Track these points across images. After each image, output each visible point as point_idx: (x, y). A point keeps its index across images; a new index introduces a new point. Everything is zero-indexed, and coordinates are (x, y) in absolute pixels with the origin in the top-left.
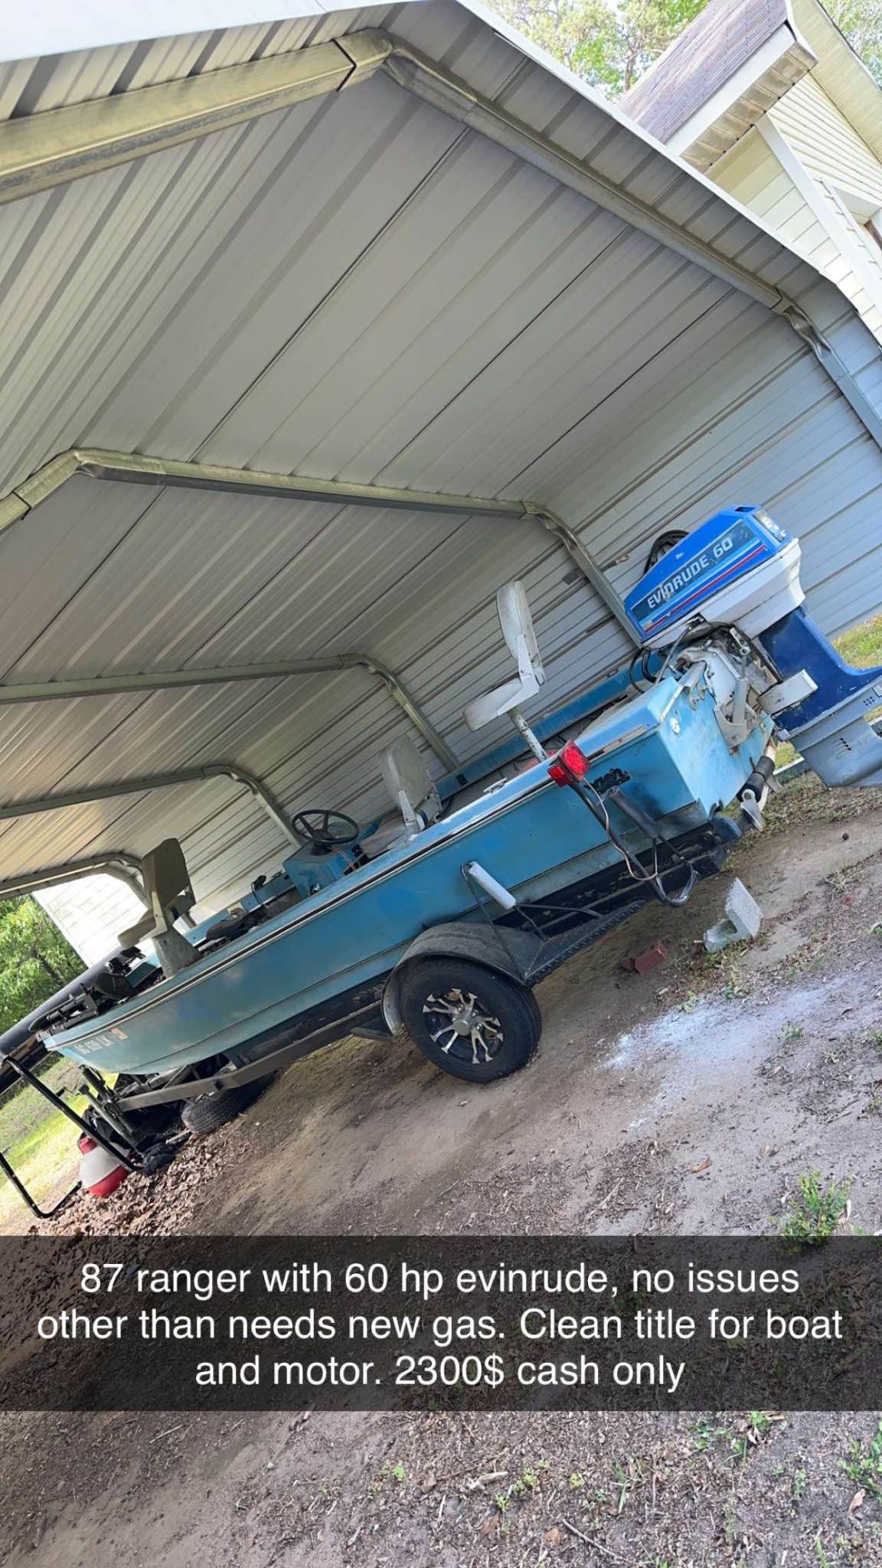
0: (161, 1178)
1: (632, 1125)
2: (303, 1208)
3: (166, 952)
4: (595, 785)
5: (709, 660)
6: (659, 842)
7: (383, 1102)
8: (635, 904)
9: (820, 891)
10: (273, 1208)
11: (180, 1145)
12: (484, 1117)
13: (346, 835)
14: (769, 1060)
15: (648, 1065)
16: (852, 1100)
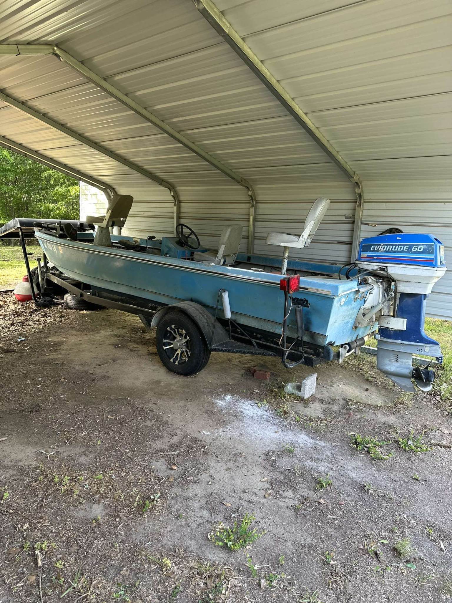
0: (40, 310)
1: (204, 432)
2: (72, 361)
3: (99, 235)
4: (294, 299)
5: (375, 287)
6: (300, 339)
7: (131, 347)
8: (272, 353)
9: (342, 402)
10: (64, 352)
11: (57, 304)
12: (158, 382)
13: (193, 246)
14: (273, 451)
15: (229, 414)
16: (291, 497)
